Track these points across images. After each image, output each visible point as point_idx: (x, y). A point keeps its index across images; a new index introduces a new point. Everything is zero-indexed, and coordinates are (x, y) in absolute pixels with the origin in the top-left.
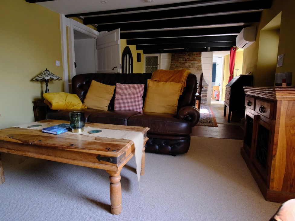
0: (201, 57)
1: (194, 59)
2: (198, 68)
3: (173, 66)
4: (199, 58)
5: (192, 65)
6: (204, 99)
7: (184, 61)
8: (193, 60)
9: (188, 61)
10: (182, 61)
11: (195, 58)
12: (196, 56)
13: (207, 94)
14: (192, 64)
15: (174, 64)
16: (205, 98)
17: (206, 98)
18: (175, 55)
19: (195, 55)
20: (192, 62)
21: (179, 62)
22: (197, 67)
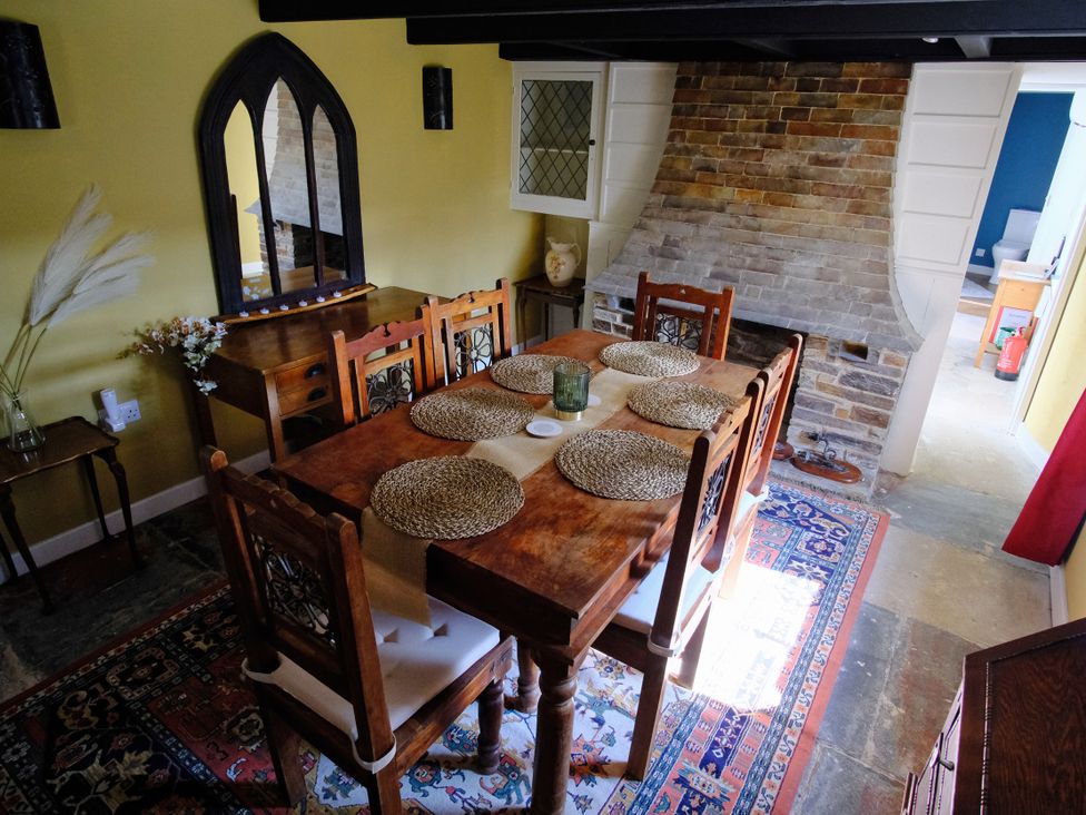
0: (898, 105)
1: (841, 126)
2: (862, 194)
3: (680, 165)
4: (884, 115)
5: (813, 170)
6: (861, 435)
7: (758, 129)
8: (832, 132)
9: (790, 138)
10: (744, 130)
11: (845, 117)
12: (860, 101)
13: (890, 405)
14: (817, 161)
15: (688, 151)
16: (871, 433)
17: (877, 429)
18: (698, 81)
19: (852, 86)
20: (824, 146)
21: (726, 141)
22: (849, 192)
